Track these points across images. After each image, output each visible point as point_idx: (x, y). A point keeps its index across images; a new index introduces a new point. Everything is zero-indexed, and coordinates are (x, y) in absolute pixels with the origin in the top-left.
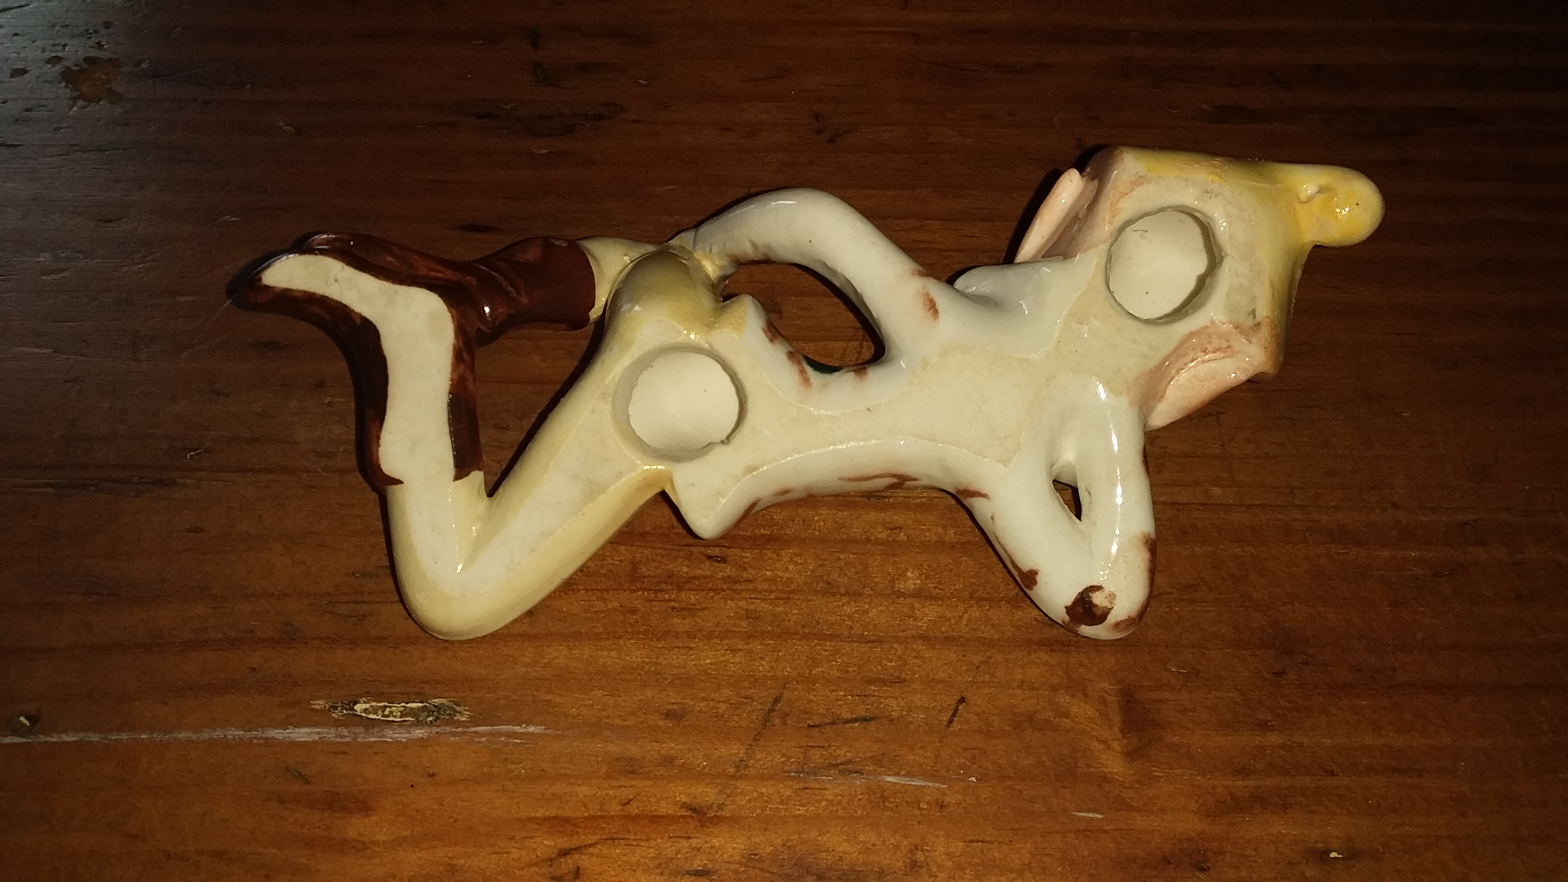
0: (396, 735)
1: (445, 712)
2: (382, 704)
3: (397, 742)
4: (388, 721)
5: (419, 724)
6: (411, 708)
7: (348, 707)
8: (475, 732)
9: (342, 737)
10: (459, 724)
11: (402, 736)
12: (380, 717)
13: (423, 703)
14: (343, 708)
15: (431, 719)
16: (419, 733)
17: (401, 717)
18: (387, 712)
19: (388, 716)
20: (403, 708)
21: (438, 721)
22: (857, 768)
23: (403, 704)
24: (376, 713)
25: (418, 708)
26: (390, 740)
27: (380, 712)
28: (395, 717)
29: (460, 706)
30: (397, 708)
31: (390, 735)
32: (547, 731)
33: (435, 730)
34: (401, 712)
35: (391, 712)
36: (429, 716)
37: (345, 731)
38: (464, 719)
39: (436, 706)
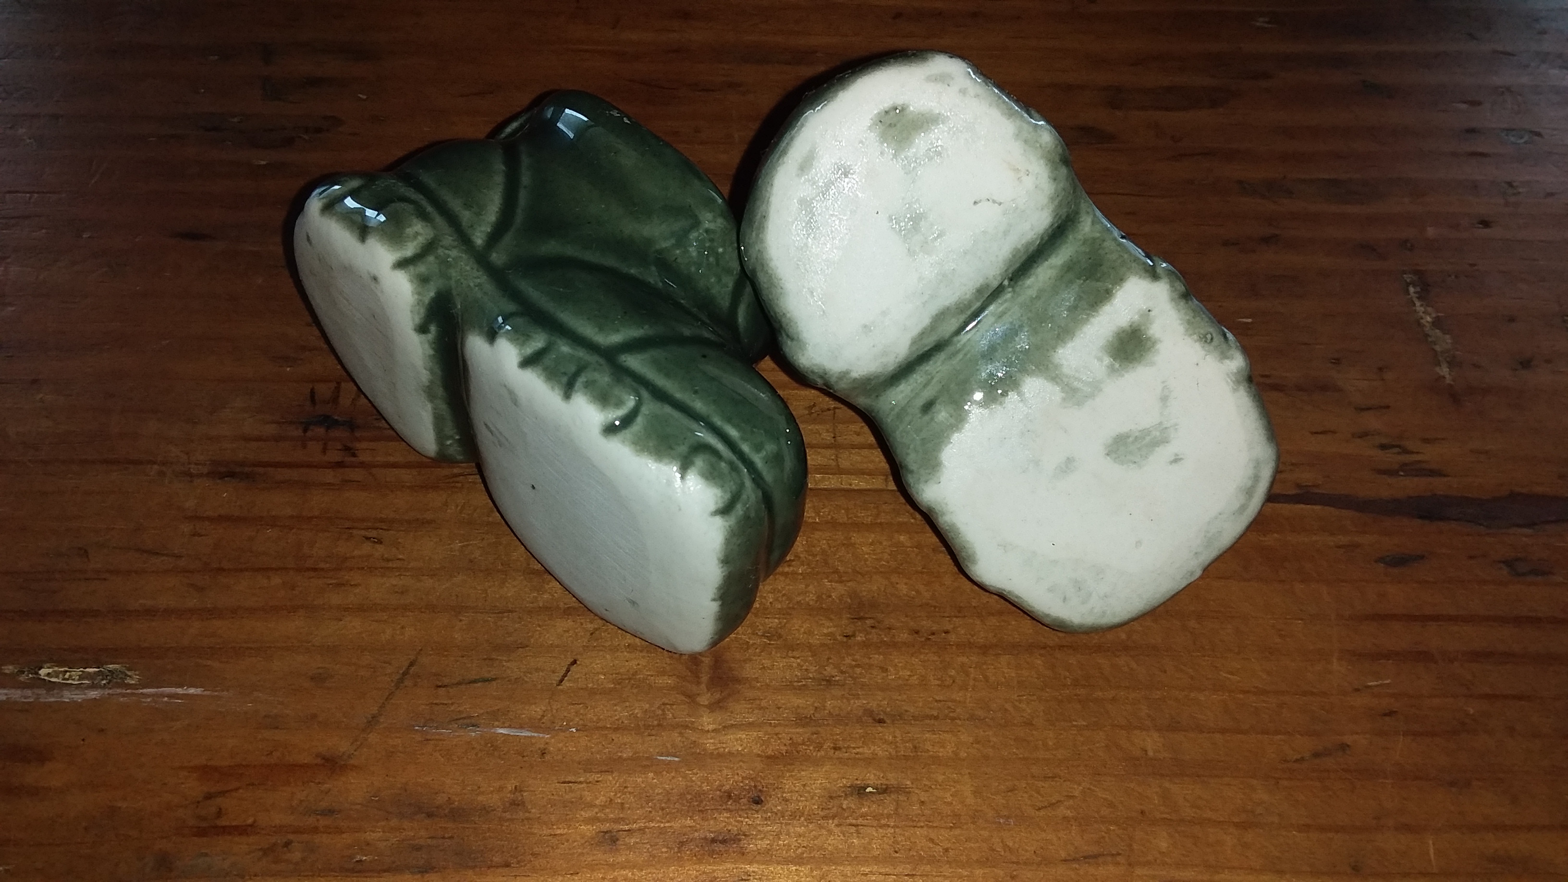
0: (73, 696)
1: (117, 676)
2: (62, 669)
3: (74, 703)
4: (67, 684)
5: (93, 687)
6: (89, 673)
7: (33, 671)
8: (142, 693)
9: (26, 698)
10: (129, 686)
11: (79, 697)
12: (60, 681)
13: (99, 668)
14: (29, 672)
15: (104, 682)
16: (93, 694)
17: (79, 680)
18: (67, 676)
19: (68, 679)
20: (81, 673)
21: (111, 684)
22: (473, 721)
23: (82, 669)
24: (57, 677)
25: (95, 673)
26: (68, 700)
27: (61, 676)
28: (74, 680)
29: (132, 670)
30: (76, 672)
31: (68, 696)
32: (206, 693)
33: (107, 691)
34: (79, 676)
35: (70, 676)
36: (103, 680)
37: (29, 692)
38: (133, 682)
39: (110, 671)
